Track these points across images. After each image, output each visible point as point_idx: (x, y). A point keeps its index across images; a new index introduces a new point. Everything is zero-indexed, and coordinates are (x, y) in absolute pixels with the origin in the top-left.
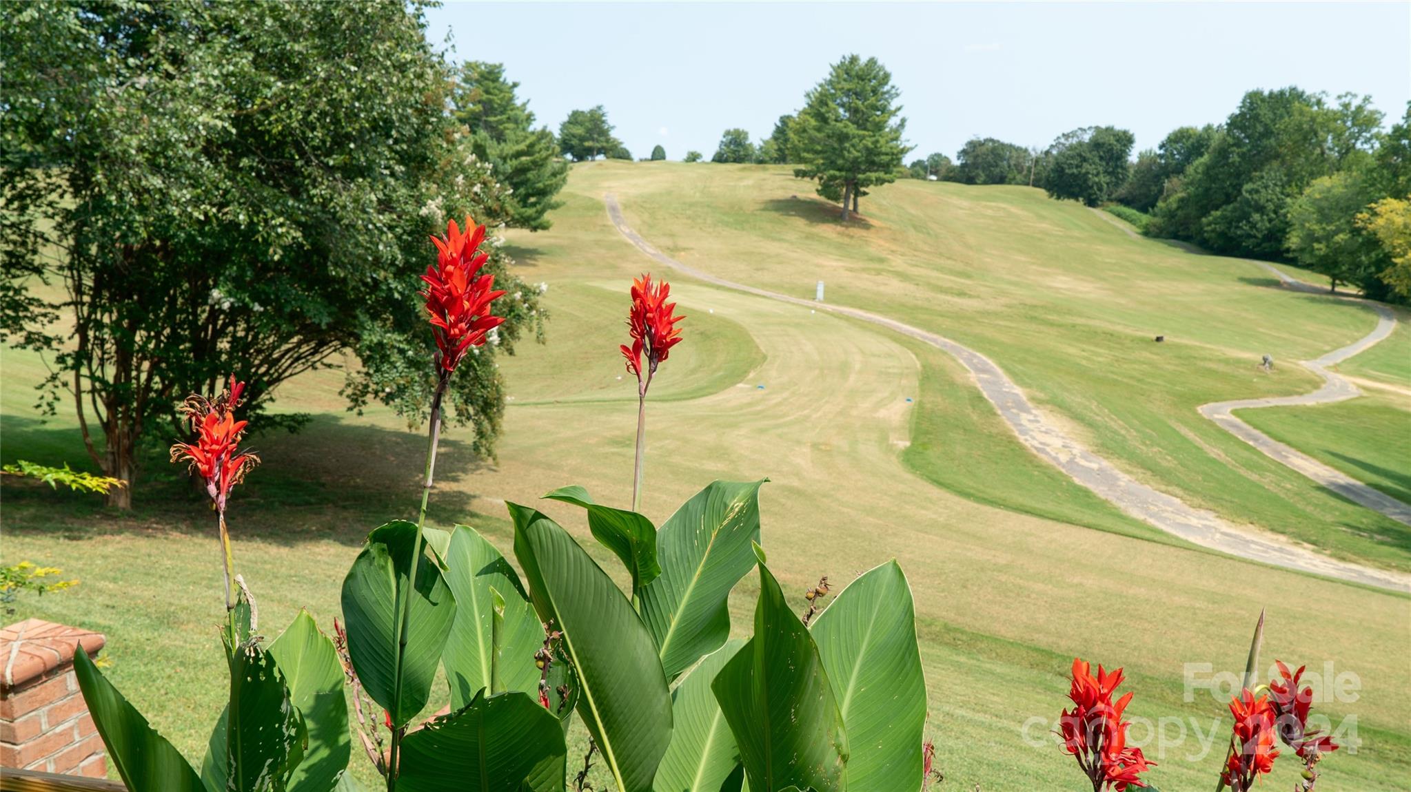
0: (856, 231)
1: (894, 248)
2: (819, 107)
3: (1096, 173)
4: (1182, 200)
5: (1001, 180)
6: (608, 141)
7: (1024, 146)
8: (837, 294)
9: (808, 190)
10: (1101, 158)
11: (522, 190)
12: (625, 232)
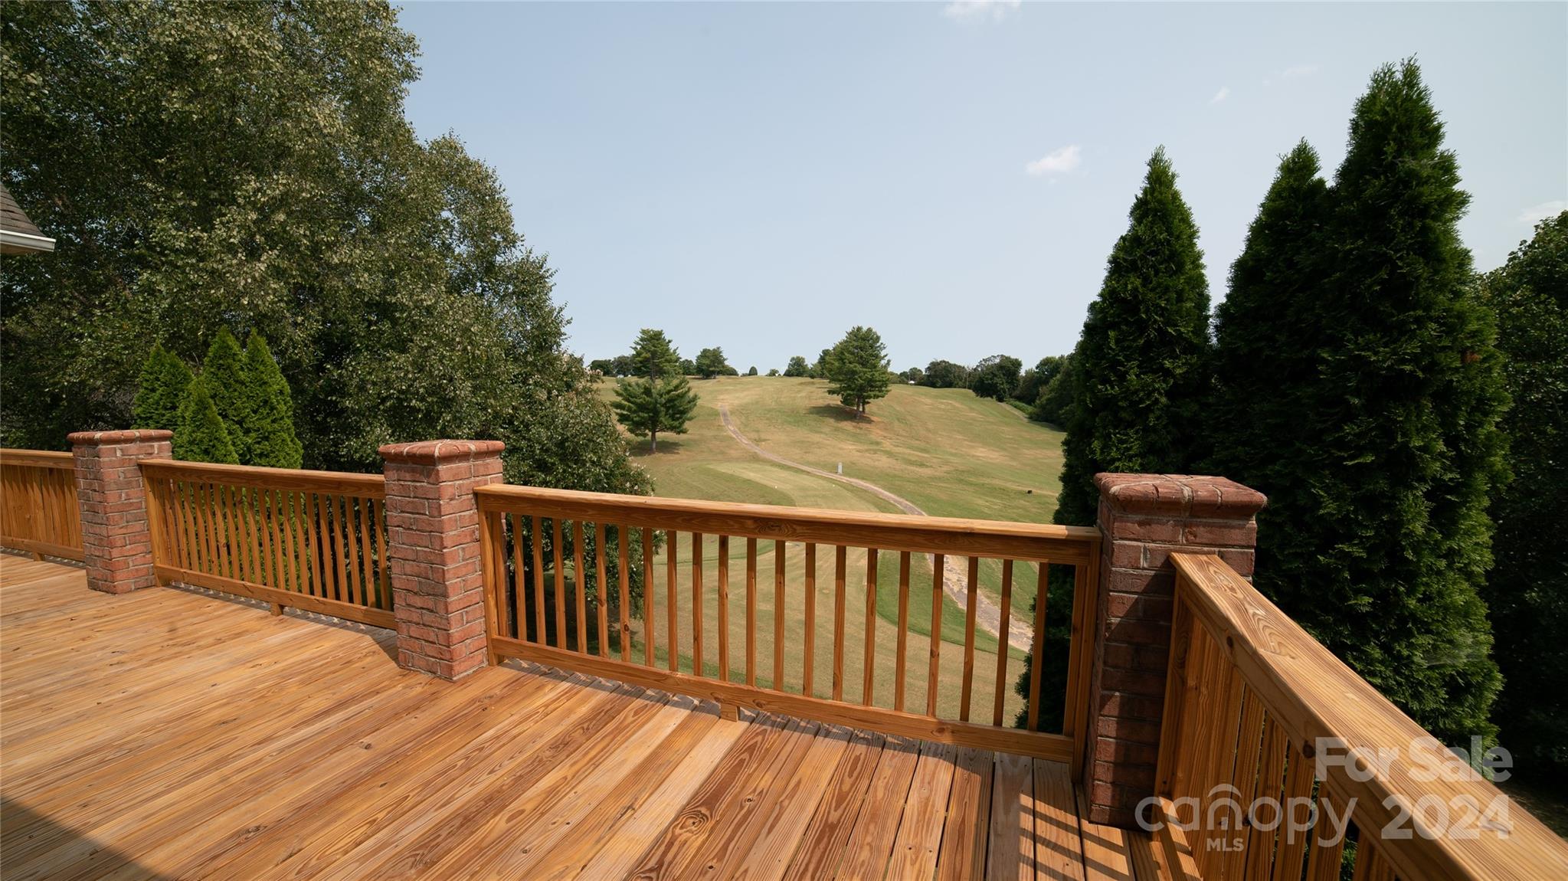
0: (864, 425)
1: (886, 435)
2: (840, 355)
3: (1001, 382)
4: (1048, 399)
5: (949, 385)
6: (723, 367)
7: (962, 365)
8: (851, 470)
9: (836, 401)
10: (1004, 375)
11: (671, 411)
12: (731, 429)
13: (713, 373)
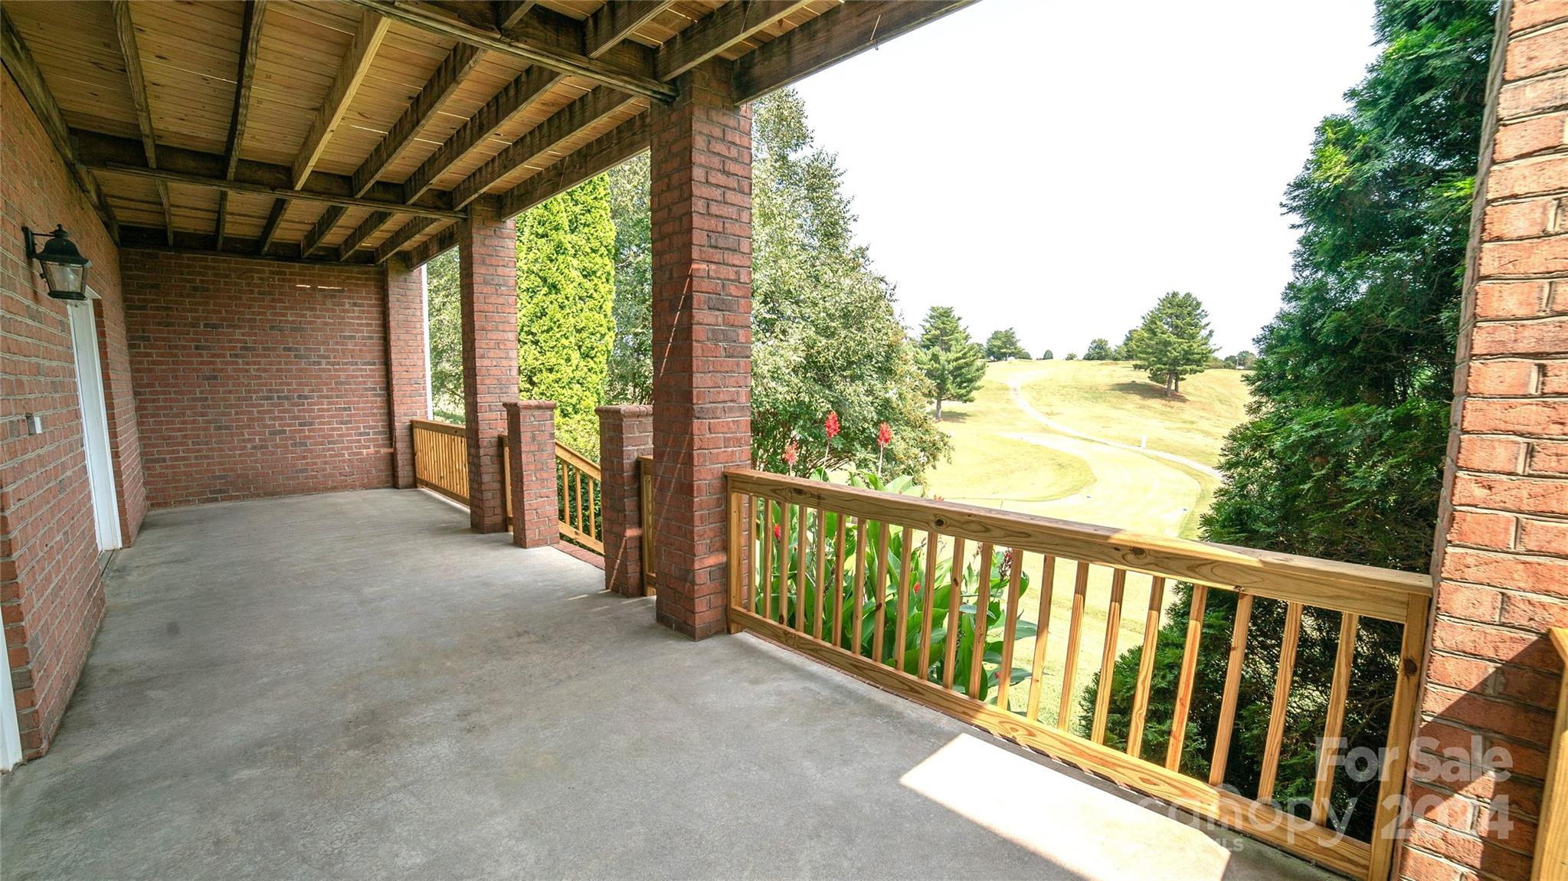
0: (1176, 404)
2: (1151, 326)
6: (1016, 348)
8: (1156, 444)
9: (1143, 377)
11: (958, 379)
12: (1021, 404)
13: (1004, 355)
